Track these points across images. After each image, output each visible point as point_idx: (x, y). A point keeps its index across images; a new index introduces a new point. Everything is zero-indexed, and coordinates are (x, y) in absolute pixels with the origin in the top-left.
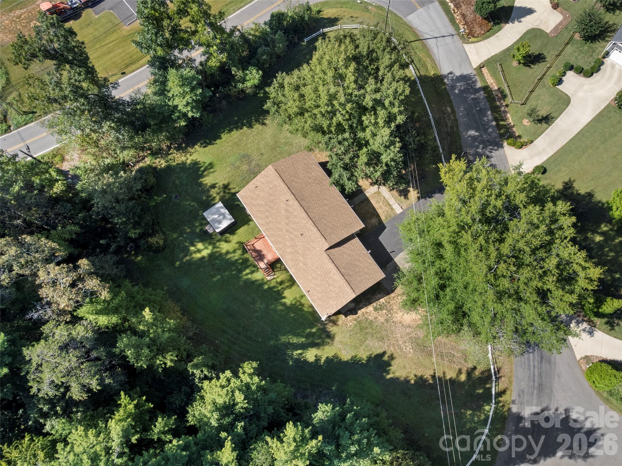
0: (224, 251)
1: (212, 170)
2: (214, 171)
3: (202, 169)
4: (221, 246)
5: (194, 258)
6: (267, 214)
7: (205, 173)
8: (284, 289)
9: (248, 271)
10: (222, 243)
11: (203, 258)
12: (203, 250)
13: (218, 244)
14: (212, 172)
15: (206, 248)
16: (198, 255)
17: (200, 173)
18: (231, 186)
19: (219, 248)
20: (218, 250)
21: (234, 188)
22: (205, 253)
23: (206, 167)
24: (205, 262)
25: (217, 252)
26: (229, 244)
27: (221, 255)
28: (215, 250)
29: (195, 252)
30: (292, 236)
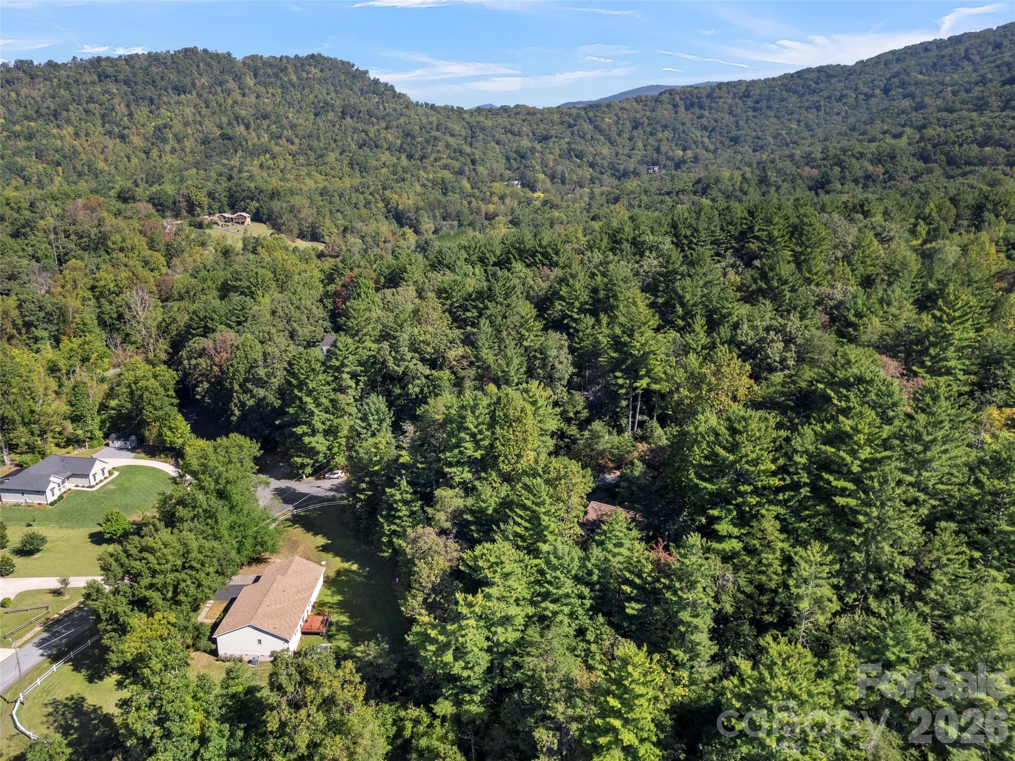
0: (348, 643)
4: (346, 646)
8: (333, 604)
9: (345, 624)
10: (343, 648)
19: (348, 646)
20: (350, 645)
26: (339, 645)
27: (351, 641)
28: (352, 646)
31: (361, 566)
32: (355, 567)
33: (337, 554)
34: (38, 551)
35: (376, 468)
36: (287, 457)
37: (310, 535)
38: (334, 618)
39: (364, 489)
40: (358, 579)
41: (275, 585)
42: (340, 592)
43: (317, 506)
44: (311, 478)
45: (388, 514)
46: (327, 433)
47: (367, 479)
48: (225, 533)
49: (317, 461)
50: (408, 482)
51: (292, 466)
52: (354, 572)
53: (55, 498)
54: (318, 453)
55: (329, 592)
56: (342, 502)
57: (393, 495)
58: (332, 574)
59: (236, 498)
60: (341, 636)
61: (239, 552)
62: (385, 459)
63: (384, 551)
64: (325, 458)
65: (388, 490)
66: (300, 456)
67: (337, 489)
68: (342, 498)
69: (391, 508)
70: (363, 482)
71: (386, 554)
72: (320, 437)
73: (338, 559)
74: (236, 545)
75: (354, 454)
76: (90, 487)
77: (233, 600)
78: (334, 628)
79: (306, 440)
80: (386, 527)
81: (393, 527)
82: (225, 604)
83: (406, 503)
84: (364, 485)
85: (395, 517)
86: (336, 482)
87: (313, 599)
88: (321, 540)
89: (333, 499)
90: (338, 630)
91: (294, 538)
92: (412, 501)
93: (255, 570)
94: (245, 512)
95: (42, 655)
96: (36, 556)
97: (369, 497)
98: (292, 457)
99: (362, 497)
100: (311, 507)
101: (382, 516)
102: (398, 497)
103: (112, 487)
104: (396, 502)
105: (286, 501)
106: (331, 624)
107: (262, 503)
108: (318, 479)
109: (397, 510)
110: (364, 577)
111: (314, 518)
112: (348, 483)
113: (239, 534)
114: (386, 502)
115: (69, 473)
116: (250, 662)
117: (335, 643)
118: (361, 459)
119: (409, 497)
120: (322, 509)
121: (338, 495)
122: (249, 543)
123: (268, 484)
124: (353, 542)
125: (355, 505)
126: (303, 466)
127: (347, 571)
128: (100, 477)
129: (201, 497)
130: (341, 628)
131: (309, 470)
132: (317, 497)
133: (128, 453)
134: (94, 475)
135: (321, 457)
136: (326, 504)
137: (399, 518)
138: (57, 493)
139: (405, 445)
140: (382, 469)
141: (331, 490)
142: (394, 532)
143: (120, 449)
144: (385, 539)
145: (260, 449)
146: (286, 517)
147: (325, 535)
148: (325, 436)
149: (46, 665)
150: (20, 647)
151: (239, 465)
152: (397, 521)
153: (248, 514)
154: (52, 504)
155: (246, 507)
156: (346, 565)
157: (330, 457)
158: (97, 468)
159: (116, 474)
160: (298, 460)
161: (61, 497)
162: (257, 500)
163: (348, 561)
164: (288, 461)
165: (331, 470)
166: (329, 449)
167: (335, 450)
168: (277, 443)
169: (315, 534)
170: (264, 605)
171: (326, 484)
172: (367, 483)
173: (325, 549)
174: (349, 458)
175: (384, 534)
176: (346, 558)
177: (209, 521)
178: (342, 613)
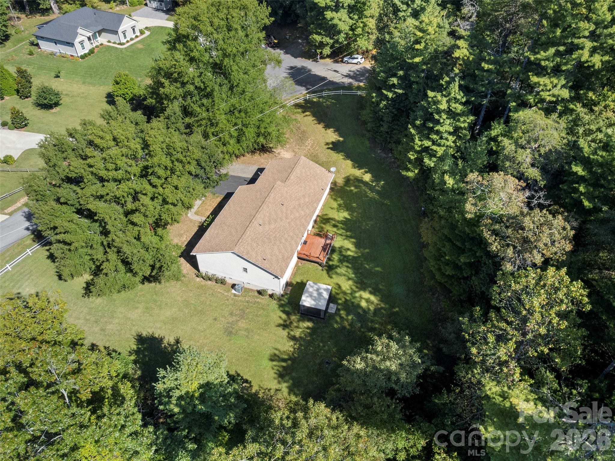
0: (350, 282)
1: (277, 352)
2: (276, 349)
3: (284, 364)
4: (348, 287)
5: (378, 301)
6: (283, 241)
7: (286, 357)
8: (338, 222)
9: (349, 253)
10: (344, 288)
11: (371, 293)
12: (364, 299)
13: (349, 292)
14: (280, 351)
15: (361, 297)
16: (372, 298)
17: (289, 362)
18: (281, 322)
19: (351, 288)
20: (354, 287)
21: (280, 317)
22: (366, 295)
23: (279, 361)
24: (373, 289)
25: (357, 287)
26: (340, 283)
27: (356, 282)
28: (356, 290)
29: (372, 303)
30: (289, 212)
31: (376, 177)
32: (367, 177)
33: (348, 156)
34: (57, 104)
35: (417, 60)
36: (306, 34)
37: (320, 127)
38: (338, 242)
39: (394, 85)
40: (370, 194)
41: (272, 195)
42: (347, 207)
43: (332, 93)
44: (328, 60)
45: (424, 125)
46: (352, 9)
47: (401, 73)
48: (222, 118)
49: (337, 41)
50: (460, 86)
51: (310, 43)
52: (366, 184)
53: (86, 51)
54: (339, 32)
55: (335, 205)
56: (359, 93)
57: (436, 103)
58: (340, 181)
59: (237, 75)
60: (342, 270)
61: (238, 141)
62: (431, 49)
63: (408, 170)
64: (346, 39)
65: (430, 94)
66: (319, 34)
67: (355, 76)
68: (359, 88)
69: (429, 117)
70: (395, 75)
71: (410, 174)
72: (343, 14)
73: (349, 163)
74: (235, 134)
75: (387, 37)
76: (120, 44)
77: (228, 196)
78: (336, 257)
79: (329, 14)
80: (417, 141)
81: (427, 143)
82: (219, 199)
83: (452, 114)
84: (395, 80)
85: (431, 130)
86: (355, 68)
87: (317, 213)
88: (332, 136)
89: (350, 87)
90: (340, 261)
91: (303, 128)
92: (463, 114)
93: (259, 160)
94: (248, 95)
95: (27, 229)
96: (54, 110)
97: (399, 96)
98: (311, 33)
99: (390, 95)
100: (325, 94)
101: (414, 126)
102: (443, 106)
103: (140, 46)
104: (439, 112)
105: (299, 83)
106: (333, 250)
107: (271, 83)
108: (336, 62)
109: (438, 122)
110: (378, 192)
111: (328, 107)
112: (372, 72)
113: (239, 122)
114: (423, 108)
115: (100, 28)
116: (233, 286)
117: (336, 279)
118: (394, 46)
119: (459, 108)
120: (336, 97)
121: (356, 84)
122: (250, 132)
123: (279, 62)
124: (367, 143)
125: (378, 104)
126: (322, 45)
127: (359, 181)
128: (130, 35)
129: (191, 71)
130: (344, 259)
131: (327, 51)
132: (332, 83)
133: (163, 15)
134: (124, 33)
135: (341, 38)
136: (341, 92)
137: (438, 132)
138: (88, 46)
139: (464, 33)
140: (424, 63)
141: (348, 76)
142: (426, 149)
143: (157, 9)
144: (412, 156)
145: (271, 15)
146: (298, 101)
147: (337, 130)
148: (349, 12)
149: (29, 241)
150: (11, 214)
151: (241, 34)
152: (434, 137)
153: (252, 98)
154: (83, 57)
155: (249, 89)
156: (358, 173)
157: (352, 38)
158: (126, 24)
159: (147, 33)
160: (318, 38)
161: (92, 52)
162: (265, 81)
163: (360, 167)
164: (307, 38)
165: (351, 55)
166: (352, 29)
167: (359, 31)
168: (298, 16)
169: (327, 127)
170: (255, 223)
171: (344, 68)
172: (400, 78)
173: (335, 147)
174: (379, 43)
175: (412, 149)
176: (359, 164)
177: (205, 101)
178: (347, 237)
